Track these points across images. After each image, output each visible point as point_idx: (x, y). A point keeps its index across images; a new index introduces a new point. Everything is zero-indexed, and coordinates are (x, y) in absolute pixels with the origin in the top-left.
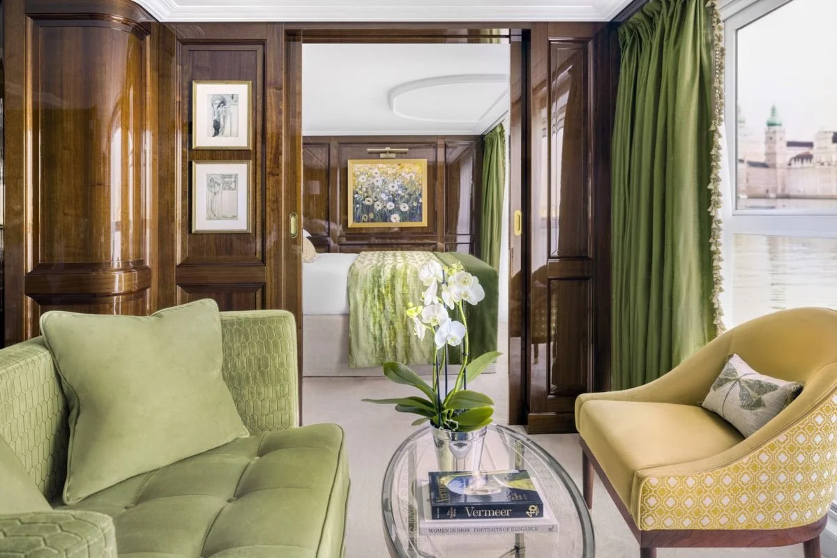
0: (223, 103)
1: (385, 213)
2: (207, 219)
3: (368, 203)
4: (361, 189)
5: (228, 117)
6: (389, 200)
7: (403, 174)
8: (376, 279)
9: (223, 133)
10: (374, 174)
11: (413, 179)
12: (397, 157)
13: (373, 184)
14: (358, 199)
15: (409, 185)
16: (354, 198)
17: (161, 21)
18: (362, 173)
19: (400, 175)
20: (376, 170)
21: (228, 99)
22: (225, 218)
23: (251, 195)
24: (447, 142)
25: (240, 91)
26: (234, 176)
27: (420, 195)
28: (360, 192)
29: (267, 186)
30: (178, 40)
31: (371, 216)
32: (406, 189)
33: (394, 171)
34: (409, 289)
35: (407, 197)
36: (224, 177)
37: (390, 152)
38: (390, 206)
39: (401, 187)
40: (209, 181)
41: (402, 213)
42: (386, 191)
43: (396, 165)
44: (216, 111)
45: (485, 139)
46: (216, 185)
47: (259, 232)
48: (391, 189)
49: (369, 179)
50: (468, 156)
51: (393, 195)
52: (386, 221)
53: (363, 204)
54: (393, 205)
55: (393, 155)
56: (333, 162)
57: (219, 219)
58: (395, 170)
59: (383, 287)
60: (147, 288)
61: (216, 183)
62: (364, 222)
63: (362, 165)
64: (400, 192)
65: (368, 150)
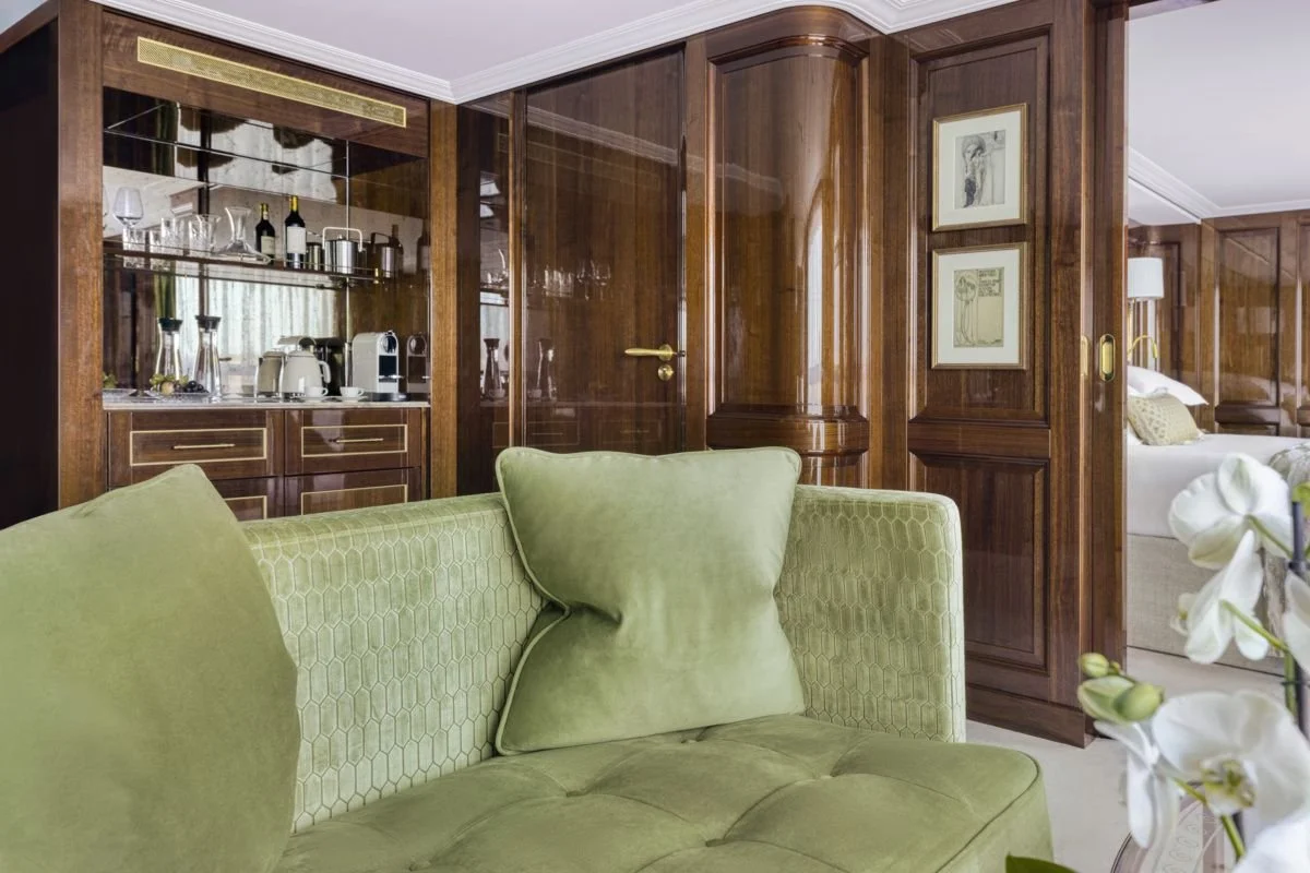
0: (981, 148)
2: (955, 346)
5: (988, 171)
9: (980, 200)
17: (887, 32)
21: (989, 141)
22: (983, 343)
23: (1025, 302)
25: (1009, 124)
26: (997, 272)
29: (1054, 287)
30: (913, 57)
36: (982, 273)
40: (957, 283)
44: (969, 163)
46: (969, 288)
47: (1039, 370)
57: (973, 345)
60: (864, 451)
61: (969, 284)
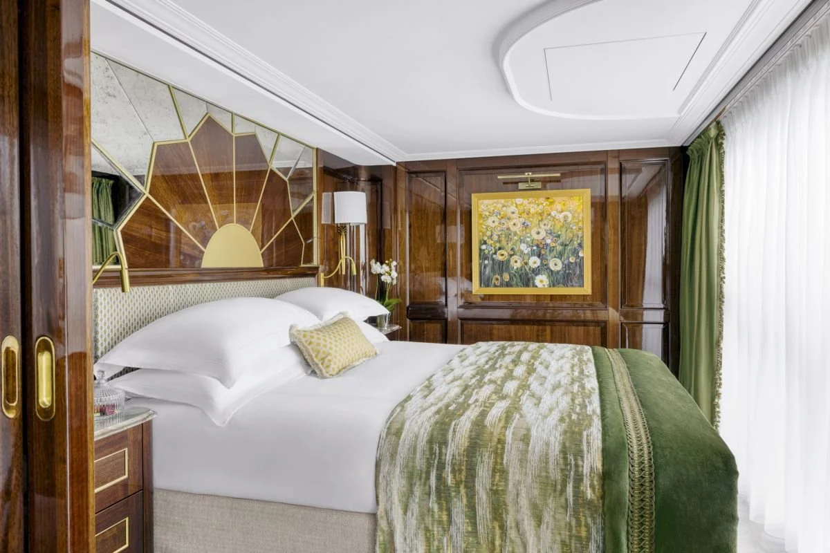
1: (527, 274)
3: (501, 258)
4: (491, 237)
6: (533, 253)
7: (553, 214)
8: (436, 447)
10: (510, 215)
11: (569, 220)
12: (544, 188)
13: (508, 229)
14: (486, 252)
15: (564, 230)
16: (480, 250)
18: (492, 214)
19: (550, 215)
20: (513, 208)
24: (625, 160)
27: (580, 245)
28: (490, 242)
31: (506, 277)
32: (559, 236)
33: (539, 209)
34: (506, 480)
35: (559, 248)
37: (533, 180)
38: (534, 262)
39: (550, 233)
41: (552, 273)
42: (528, 239)
43: (542, 200)
45: (689, 152)
48: (536, 237)
49: (503, 221)
50: (659, 185)
51: (538, 246)
52: (527, 285)
53: (493, 260)
54: (538, 261)
55: (538, 185)
56: (452, 199)
58: (541, 207)
59: (448, 469)
62: (495, 286)
63: (491, 201)
64: (549, 241)
65: (499, 177)
